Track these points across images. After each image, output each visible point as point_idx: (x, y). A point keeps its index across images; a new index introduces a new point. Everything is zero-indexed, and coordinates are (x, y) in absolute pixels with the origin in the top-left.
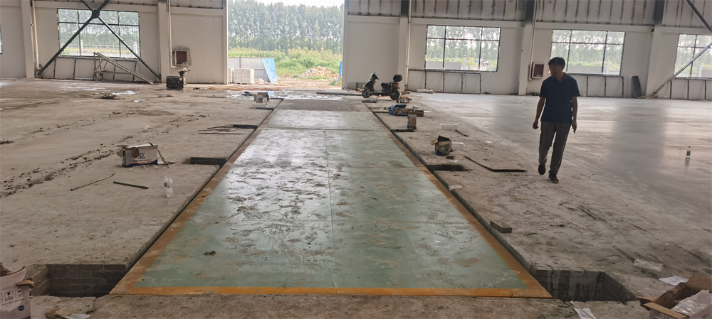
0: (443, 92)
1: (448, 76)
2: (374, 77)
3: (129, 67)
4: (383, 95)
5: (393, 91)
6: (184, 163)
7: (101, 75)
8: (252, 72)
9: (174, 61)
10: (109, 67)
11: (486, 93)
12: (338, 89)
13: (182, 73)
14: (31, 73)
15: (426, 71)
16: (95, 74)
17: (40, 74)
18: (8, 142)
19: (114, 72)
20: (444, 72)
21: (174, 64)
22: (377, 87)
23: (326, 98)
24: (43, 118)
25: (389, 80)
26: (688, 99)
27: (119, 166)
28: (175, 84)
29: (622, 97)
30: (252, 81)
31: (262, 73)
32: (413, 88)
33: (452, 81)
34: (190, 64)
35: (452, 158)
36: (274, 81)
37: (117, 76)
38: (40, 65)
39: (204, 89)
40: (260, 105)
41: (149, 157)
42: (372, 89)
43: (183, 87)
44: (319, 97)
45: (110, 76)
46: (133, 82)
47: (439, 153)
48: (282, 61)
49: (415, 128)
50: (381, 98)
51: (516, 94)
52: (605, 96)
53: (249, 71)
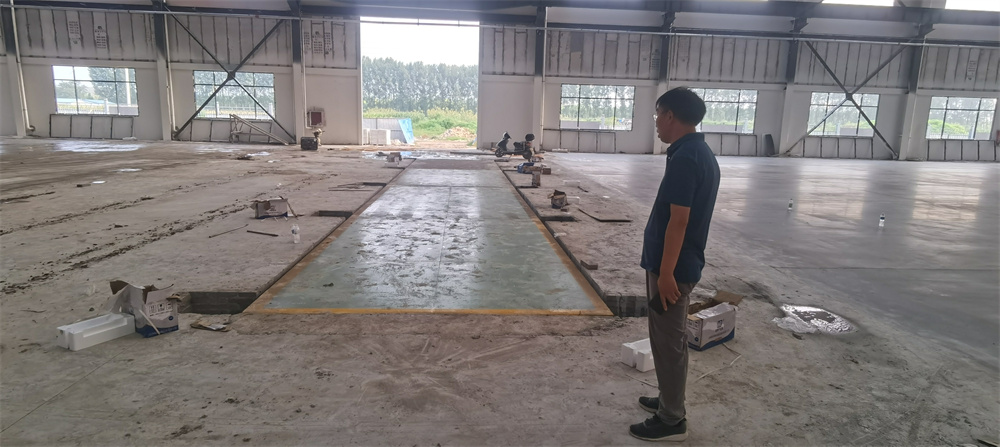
0: (578, 151)
1: (582, 136)
2: (507, 136)
3: (264, 128)
4: (515, 154)
5: (526, 150)
6: (313, 215)
7: (237, 136)
8: (388, 133)
9: (308, 122)
10: (245, 128)
11: (621, 153)
12: (474, 148)
13: (316, 134)
14: (167, 135)
15: (560, 130)
16: (231, 136)
17: (177, 136)
18: (149, 199)
19: (250, 134)
20: (578, 132)
21: (308, 125)
22: (510, 146)
23: (459, 157)
24: (181, 178)
25: (521, 139)
26: (821, 157)
27: (252, 218)
28: (309, 145)
29: (756, 156)
30: (389, 142)
31: (398, 134)
32: (548, 148)
33: (587, 140)
34: (325, 125)
35: (566, 210)
36: (411, 142)
37: (253, 138)
38: (177, 128)
39: (338, 150)
40: (392, 164)
41: (279, 209)
42: (505, 149)
43: (317, 148)
44: (453, 157)
45: (245, 138)
46: (268, 144)
47: (554, 206)
48: (421, 122)
49: (539, 184)
50: (513, 157)
51: (652, 153)
52: (739, 155)
53: (385, 133)
